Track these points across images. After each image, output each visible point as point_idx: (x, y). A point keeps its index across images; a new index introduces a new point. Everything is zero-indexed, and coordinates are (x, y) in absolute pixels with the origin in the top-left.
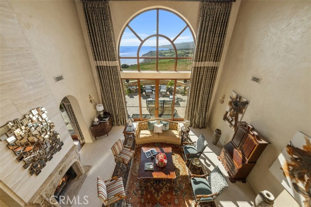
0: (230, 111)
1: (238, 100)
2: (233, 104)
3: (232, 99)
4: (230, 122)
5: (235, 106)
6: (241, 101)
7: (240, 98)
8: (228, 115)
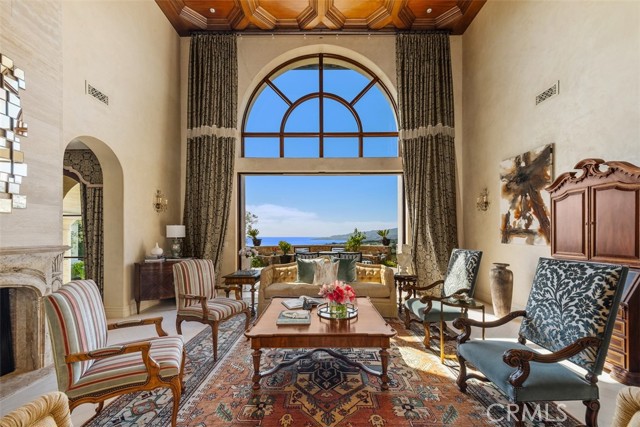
0: (512, 207)
1: (523, 164)
2: (514, 186)
3: (506, 177)
4: (528, 232)
5: (521, 187)
6: (532, 159)
7: (526, 156)
8: (512, 219)
